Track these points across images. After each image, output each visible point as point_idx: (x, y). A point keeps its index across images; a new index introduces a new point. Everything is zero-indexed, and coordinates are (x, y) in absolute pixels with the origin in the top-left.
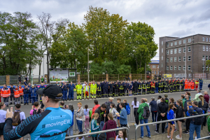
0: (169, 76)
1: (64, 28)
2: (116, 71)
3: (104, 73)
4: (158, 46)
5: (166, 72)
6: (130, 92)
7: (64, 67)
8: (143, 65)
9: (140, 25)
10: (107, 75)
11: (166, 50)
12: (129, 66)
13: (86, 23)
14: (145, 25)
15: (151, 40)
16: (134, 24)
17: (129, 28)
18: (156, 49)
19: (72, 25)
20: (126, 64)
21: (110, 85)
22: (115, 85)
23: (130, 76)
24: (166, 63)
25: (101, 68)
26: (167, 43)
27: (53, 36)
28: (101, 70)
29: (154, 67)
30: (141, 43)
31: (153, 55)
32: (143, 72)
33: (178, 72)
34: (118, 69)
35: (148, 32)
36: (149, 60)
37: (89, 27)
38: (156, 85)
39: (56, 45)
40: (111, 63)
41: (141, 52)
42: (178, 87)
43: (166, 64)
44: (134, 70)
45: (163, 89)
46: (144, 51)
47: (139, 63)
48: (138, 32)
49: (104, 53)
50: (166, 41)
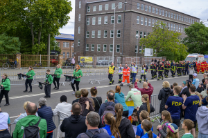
0: (89, 59)
5: (85, 54)
8: (45, 40)
11: (86, 18)
12: (16, 39)
18: (68, 10)
20: (10, 33)
23: (18, 59)
24: (85, 39)
31: (63, 22)
32: (45, 51)
33: (102, 54)
36: (55, 31)
43: (85, 41)
44: (27, 48)
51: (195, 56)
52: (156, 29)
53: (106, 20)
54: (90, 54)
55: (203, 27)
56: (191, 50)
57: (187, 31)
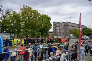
0: (56, 37)
1: (10, 13)
2: (34, 34)
3: (29, 35)
4: (52, 25)
5: (55, 36)
6: (40, 43)
7: (8, 32)
8: (46, 33)
9: (45, 16)
10: (30, 36)
11: (55, 27)
12: (40, 33)
13: (21, 12)
14: (47, 16)
15: (49, 22)
16: (43, 15)
17: (41, 16)
18: (51, 26)
19: (14, 13)
20: (39, 31)
21: (31, 40)
22: (33, 40)
23: (40, 37)
25: (27, 33)
26: (56, 24)
27: (3, 16)
28: (27, 34)
29: (50, 34)
30: (45, 23)
31: (50, 28)
32: (46, 35)
33: (59, 36)
34: (35, 34)
35: (49, 19)
36: (48, 30)
37: (23, 14)
38: (51, 40)
39: (4, 20)
40: (32, 31)
41: (45, 27)
42: (59, 41)
43: (55, 33)
44: (42, 35)
45: (53, 42)
46: (47, 27)
47: (44, 31)
48: (44, 18)
49: (29, 26)
50: (55, 23)
51: (85, 36)
52: (73, 29)
53: (60, 27)
54: (57, 36)
55: (87, 28)
56: (84, 35)
57: (82, 29)
